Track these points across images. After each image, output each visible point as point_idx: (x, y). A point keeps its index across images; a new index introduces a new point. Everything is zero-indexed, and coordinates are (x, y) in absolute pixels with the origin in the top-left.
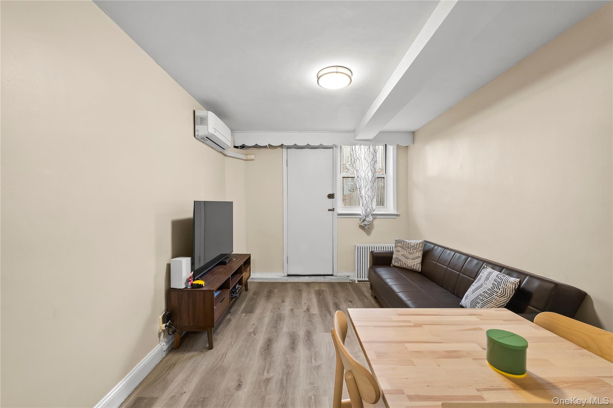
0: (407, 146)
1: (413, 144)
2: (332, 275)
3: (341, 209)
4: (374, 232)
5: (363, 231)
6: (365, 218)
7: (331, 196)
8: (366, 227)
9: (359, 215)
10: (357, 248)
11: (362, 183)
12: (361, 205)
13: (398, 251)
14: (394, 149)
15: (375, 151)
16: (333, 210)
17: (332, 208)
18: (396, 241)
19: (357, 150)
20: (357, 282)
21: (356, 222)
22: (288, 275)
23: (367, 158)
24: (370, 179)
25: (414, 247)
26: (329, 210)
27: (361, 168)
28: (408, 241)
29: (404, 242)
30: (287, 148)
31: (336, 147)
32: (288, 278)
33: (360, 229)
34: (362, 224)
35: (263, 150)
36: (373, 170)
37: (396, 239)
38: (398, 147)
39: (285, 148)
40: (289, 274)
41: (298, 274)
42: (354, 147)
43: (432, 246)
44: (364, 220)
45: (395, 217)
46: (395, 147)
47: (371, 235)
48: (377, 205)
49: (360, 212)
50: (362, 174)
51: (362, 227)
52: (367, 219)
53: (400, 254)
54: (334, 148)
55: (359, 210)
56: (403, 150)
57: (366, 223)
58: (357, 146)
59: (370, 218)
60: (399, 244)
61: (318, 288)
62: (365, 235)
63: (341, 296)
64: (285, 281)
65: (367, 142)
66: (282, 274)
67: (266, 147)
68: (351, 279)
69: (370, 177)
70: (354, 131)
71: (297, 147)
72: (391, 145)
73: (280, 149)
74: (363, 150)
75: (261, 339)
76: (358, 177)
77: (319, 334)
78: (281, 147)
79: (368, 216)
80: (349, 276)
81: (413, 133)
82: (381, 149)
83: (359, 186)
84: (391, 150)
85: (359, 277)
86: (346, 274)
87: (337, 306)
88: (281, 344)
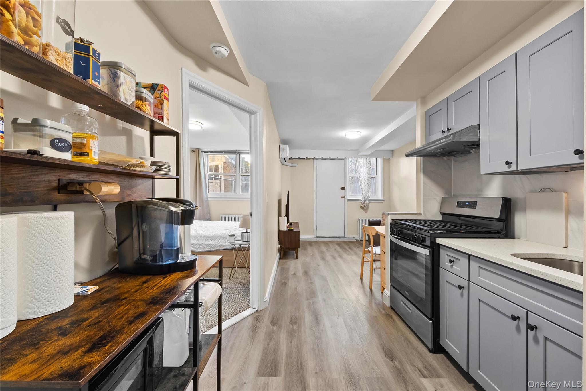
0: (389, 159)
1: (393, 157)
2: (344, 237)
3: (349, 196)
4: (369, 210)
5: (363, 210)
6: (364, 202)
7: (343, 189)
8: (365, 208)
9: (361, 200)
10: (359, 220)
11: (362, 180)
12: (362, 194)
13: (384, 220)
14: (381, 160)
15: (370, 162)
16: (344, 197)
17: (343, 196)
18: (382, 214)
20: (359, 241)
21: (358, 204)
22: (317, 237)
23: (365, 166)
24: (367, 179)
26: (342, 197)
27: (361, 172)
30: (316, 159)
33: (361, 209)
34: (362, 206)
35: (304, 160)
36: (369, 173)
38: (384, 159)
41: (324, 236)
42: (357, 159)
44: (364, 203)
45: (382, 201)
46: (382, 159)
47: (367, 213)
48: (371, 194)
49: (361, 199)
50: (362, 175)
51: (362, 208)
54: (345, 159)
55: (360, 197)
56: (387, 162)
57: (364, 205)
60: (384, 216)
61: (337, 243)
62: (364, 213)
63: (352, 245)
64: (316, 240)
65: (365, 156)
66: (313, 236)
67: (305, 158)
68: (356, 239)
69: (367, 177)
70: (357, 150)
71: (322, 159)
72: (379, 158)
73: (313, 160)
74: (362, 161)
75: (318, 257)
76: (360, 177)
77: (345, 256)
78: (313, 159)
79: (366, 201)
80: (354, 238)
81: (393, 151)
82: (373, 160)
83: (360, 183)
84: (379, 161)
85: (361, 238)
86: (353, 236)
87: (351, 249)
88: (329, 258)
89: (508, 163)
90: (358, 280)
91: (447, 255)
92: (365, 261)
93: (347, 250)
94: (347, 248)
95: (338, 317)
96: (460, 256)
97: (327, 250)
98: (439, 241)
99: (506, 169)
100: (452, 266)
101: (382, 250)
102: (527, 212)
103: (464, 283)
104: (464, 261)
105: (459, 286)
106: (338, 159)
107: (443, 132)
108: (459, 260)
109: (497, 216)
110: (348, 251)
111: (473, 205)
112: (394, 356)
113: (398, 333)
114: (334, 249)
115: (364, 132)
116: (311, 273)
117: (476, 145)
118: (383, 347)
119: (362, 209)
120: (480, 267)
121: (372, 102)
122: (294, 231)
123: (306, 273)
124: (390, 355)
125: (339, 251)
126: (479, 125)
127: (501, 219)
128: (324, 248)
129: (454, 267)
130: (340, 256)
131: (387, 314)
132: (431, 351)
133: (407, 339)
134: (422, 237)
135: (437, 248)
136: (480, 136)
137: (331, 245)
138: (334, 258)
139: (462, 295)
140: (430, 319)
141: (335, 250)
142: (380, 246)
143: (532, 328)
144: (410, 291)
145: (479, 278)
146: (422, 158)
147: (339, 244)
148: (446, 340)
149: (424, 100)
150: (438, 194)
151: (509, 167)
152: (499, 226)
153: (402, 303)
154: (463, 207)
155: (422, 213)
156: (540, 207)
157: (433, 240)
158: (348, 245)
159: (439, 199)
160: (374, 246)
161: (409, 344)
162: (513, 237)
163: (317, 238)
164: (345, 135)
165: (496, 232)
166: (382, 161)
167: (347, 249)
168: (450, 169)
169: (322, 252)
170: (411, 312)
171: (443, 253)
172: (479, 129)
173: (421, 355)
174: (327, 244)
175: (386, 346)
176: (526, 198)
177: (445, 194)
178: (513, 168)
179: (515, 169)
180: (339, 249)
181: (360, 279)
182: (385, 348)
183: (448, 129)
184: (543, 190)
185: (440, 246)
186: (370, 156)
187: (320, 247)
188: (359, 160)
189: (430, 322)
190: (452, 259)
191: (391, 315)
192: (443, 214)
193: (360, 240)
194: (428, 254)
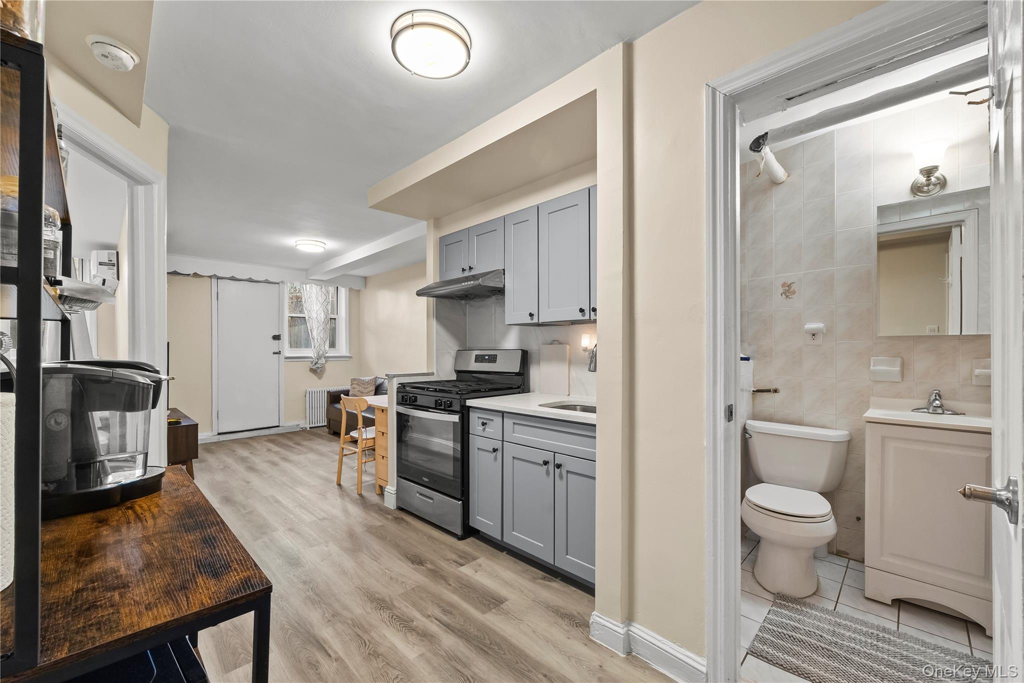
0: (359, 290)
1: (365, 288)
2: (278, 426)
3: (288, 352)
4: (325, 375)
5: (313, 375)
6: (317, 360)
7: (277, 338)
8: (318, 370)
9: (311, 358)
10: (308, 393)
11: (314, 324)
12: (313, 348)
13: (354, 388)
14: (346, 291)
15: (328, 292)
16: (279, 353)
17: (278, 351)
18: (352, 379)
19: (308, 290)
20: (308, 429)
21: (307, 365)
22: (219, 434)
23: (320, 298)
24: (323, 321)
25: (368, 383)
26: (274, 353)
27: (313, 309)
28: (363, 379)
29: (359, 379)
30: (218, 279)
31: (282, 283)
32: (218, 436)
33: (310, 373)
34: (314, 367)
35: (187, 277)
36: (326, 311)
37: (352, 378)
38: (351, 290)
39: (215, 278)
40: (219, 432)
41: (232, 430)
42: (304, 285)
43: (383, 380)
44: (316, 363)
45: (348, 359)
46: (348, 289)
47: (322, 379)
48: (330, 347)
49: (311, 355)
50: (314, 315)
51: (313, 371)
52: (320, 362)
53: (355, 390)
54: (281, 284)
55: (310, 353)
56: (355, 293)
57: (318, 365)
58: (308, 286)
59: (323, 361)
60: (355, 382)
61: (266, 439)
62: (317, 379)
63: (297, 439)
64: (216, 441)
65: (319, 282)
66: (210, 434)
67: (189, 275)
68: (302, 427)
69: (322, 317)
70: (306, 270)
71: (233, 279)
72: (343, 287)
73: (209, 279)
74: (314, 288)
75: (240, 468)
76: (310, 318)
77: (293, 457)
78: (210, 277)
79: (320, 359)
80: (299, 425)
81: (365, 278)
82: (332, 290)
83: (310, 328)
84: (343, 292)
85: (311, 423)
86: (296, 423)
87: (298, 444)
88: (262, 466)
89: (531, 315)
90: (333, 487)
91: (478, 417)
92: (345, 455)
93: (292, 447)
94: (291, 444)
95: (327, 545)
96: (494, 415)
97: (251, 453)
98: (470, 403)
99: (528, 320)
100: (484, 429)
101: (377, 431)
102: (541, 364)
103: (498, 445)
104: (498, 420)
105: (494, 449)
106: (267, 282)
107: (464, 270)
108: (493, 420)
109: (517, 370)
110: (294, 448)
111: (493, 359)
112: (423, 559)
113: (418, 534)
114: (265, 450)
115: (331, 245)
116: (239, 498)
117: (500, 292)
118: (407, 556)
119: (314, 373)
120: (514, 423)
121: (370, 209)
122: (183, 424)
123: (227, 500)
124: (417, 561)
125: (278, 451)
126: (504, 270)
127: (521, 373)
128: (243, 452)
129: (486, 429)
130: (285, 459)
131: (396, 518)
132: (461, 538)
133: (430, 537)
134: (448, 401)
135: (467, 412)
136: (504, 283)
137: (255, 444)
138: (274, 464)
139: (496, 458)
140: (459, 500)
141: (269, 450)
142: (374, 426)
143: (559, 466)
144: (430, 475)
145: (514, 434)
146: (435, 299)
147: (271, 439)
148: (478, 517)
149: (437, 223)
150: (452, 347)
151: (532, 319)
152: (518, 380)
153: (418, 495)
154: (482, 362)
155: (435, 372)
156: (550, 359)
157: (462, 404)
158: (290, 439)
159: (453, 353)
160: (363, 428)
161: (435, 541)
162: (529, 391)
163: (220, 436)
164: (295, 244)
165: (517, 387)
166: (348, 292)
167: (293, 445)
168: (465, 315)
169: (243, 460)
170: (432, 502)
171: (474, 417)
172: (504, 274)
173: (450, 547)
174: (246, 443)
175: (409, 554)
176: (539, 350)
177: (459, 346)
178: (535, 320)
179: (537, 322)
180: (275, 448)
181: (337, 486)
182: (408, 555)
183: (470, 267)
184: (552, 343)
185: (470, 409)
186: (328, 282)
187: (235, 451)
188: (308, 289)
189: (460, 503)
190: (485, 421)
191: (402, 518)
192: (458, 372)
193: (310, 428)
194: (457, 420)
